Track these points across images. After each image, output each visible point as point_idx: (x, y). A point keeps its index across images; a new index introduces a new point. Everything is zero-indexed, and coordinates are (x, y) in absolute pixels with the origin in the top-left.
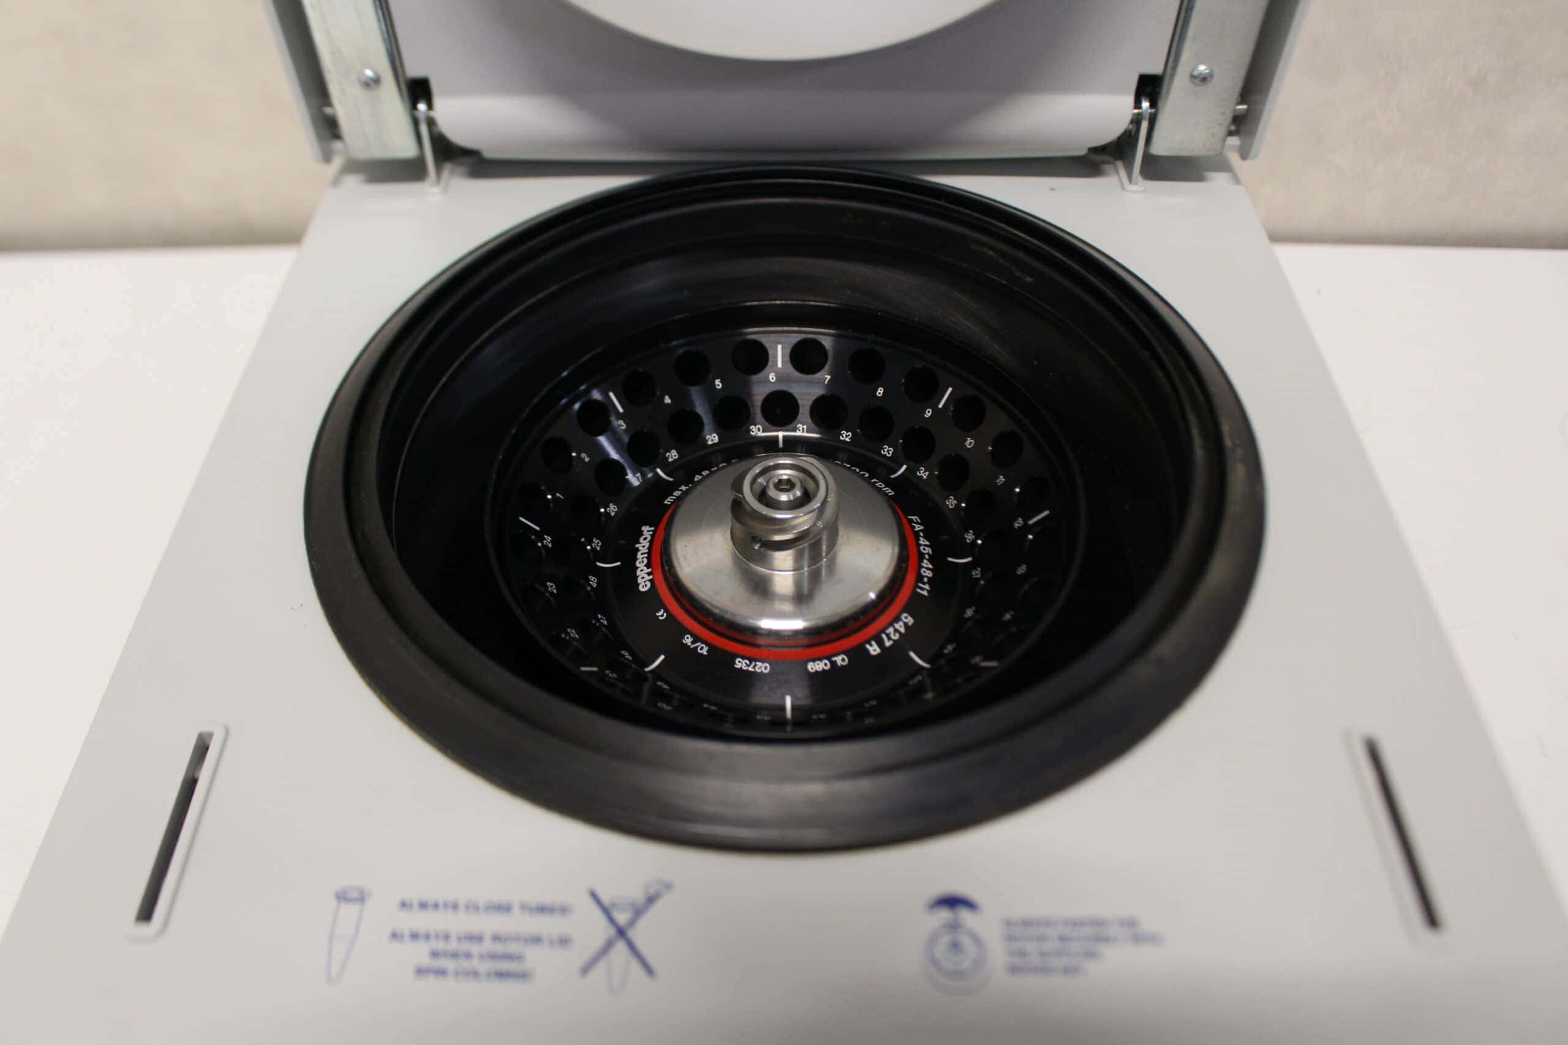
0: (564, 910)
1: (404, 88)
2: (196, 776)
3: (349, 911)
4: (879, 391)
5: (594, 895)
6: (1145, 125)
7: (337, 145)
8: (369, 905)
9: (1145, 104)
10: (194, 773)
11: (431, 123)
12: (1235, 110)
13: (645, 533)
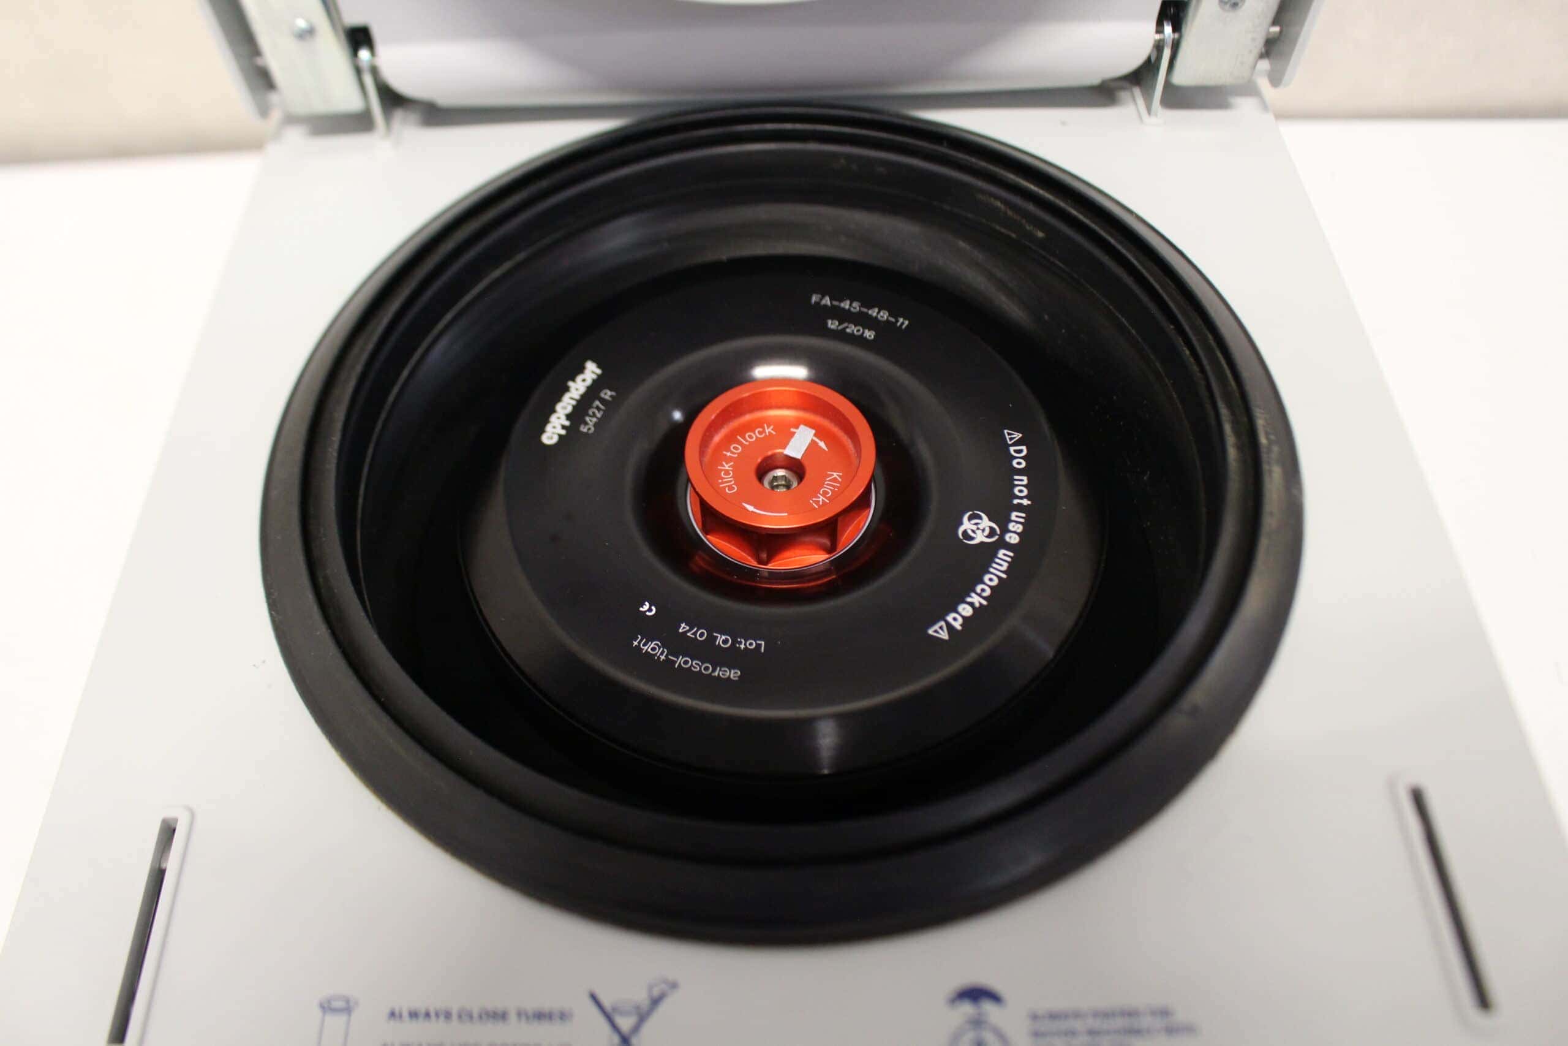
0: (564, 1016)
1: (343, 37)
2: (163, 866)
3: (335, 1022)
5: (594, 998)
6: (1167, 53)
7: (274, 98)
8: (355, 1015)
9: (1168, 29)
10: (160, 864)
11: (374, 71)
12: (1268, 33)
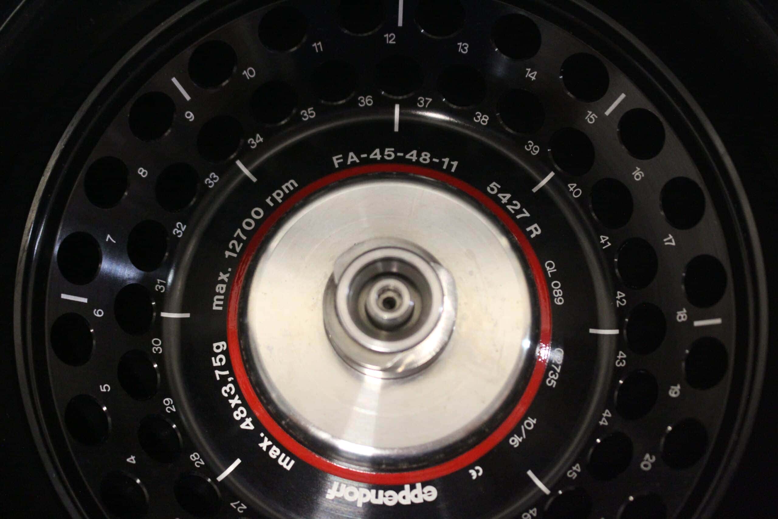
4: (141, 173)
13: (339, 495)
